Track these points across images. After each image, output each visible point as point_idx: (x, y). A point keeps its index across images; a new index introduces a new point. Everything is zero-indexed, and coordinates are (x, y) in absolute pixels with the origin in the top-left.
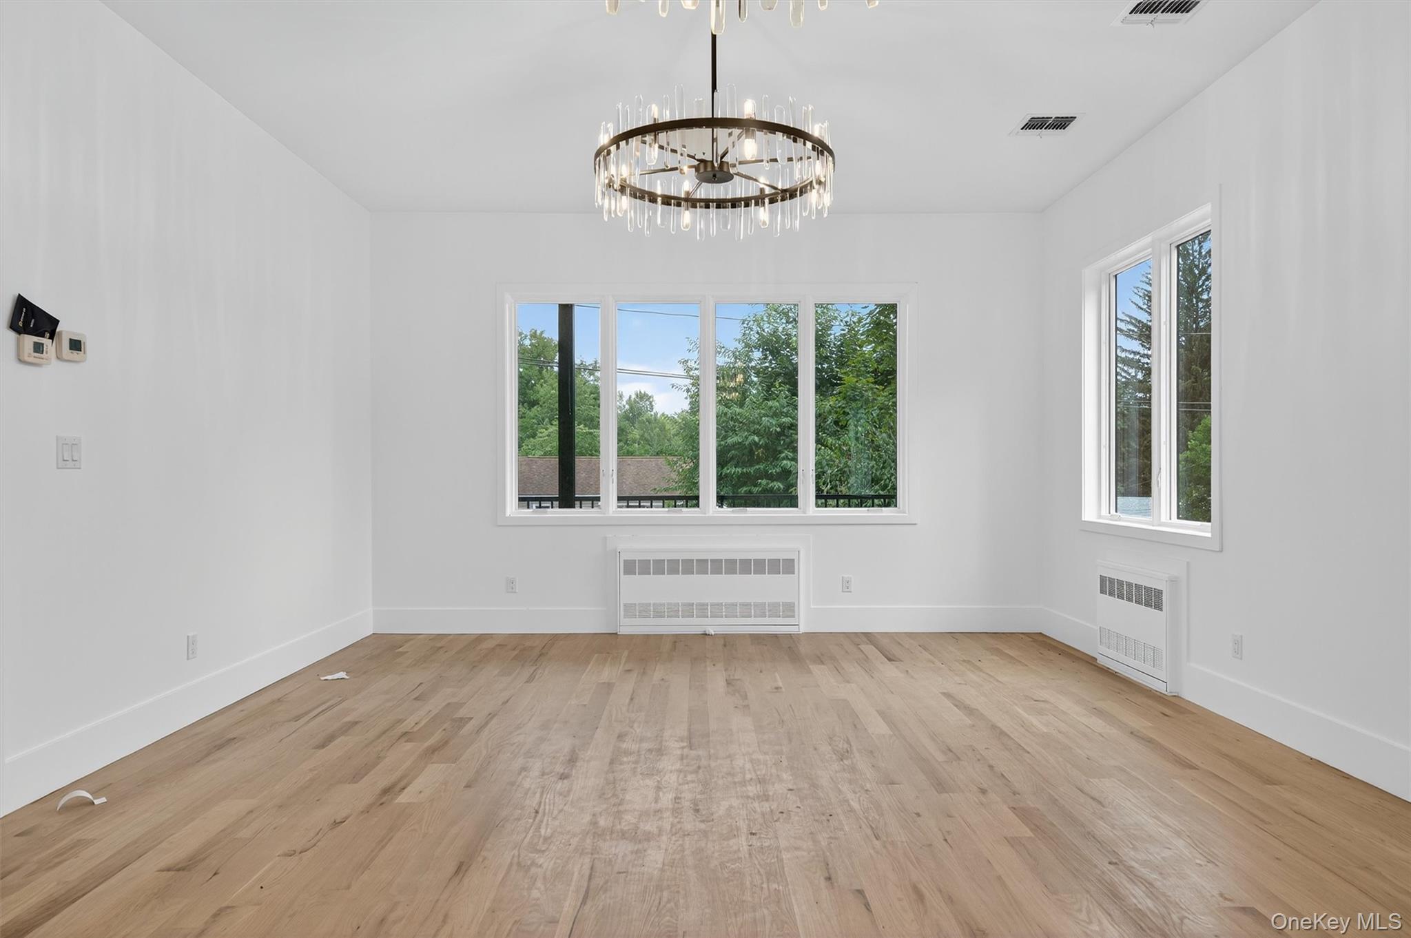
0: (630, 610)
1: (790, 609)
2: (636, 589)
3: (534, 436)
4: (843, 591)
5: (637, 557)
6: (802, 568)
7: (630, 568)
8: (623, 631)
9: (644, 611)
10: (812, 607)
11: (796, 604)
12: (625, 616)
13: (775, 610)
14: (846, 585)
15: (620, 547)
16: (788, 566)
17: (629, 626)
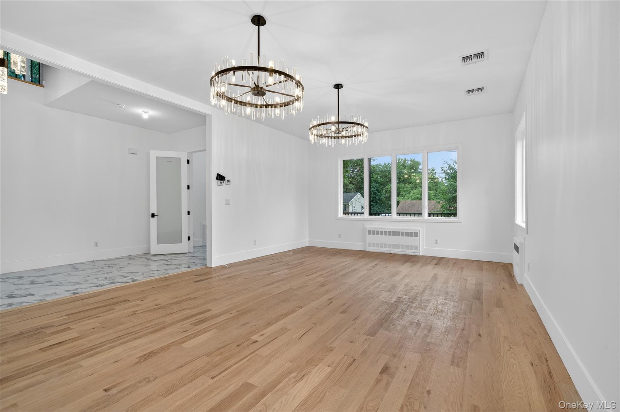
0: (370, 245)
1: (417, 248)
2: (371, 239)
3: (409, 194)
4: (435, 244)
5: (371, 230)
6: (421, 235)
7: (370, 232)
8: (367, 250)
9: (373, 245)
10: (424, 248)
11: (419, 246)
12: (368, 246)
13: (412, 247)
14: (436, 241)
15: (367, 227)
16: (416, 235)
17: (369, 249)
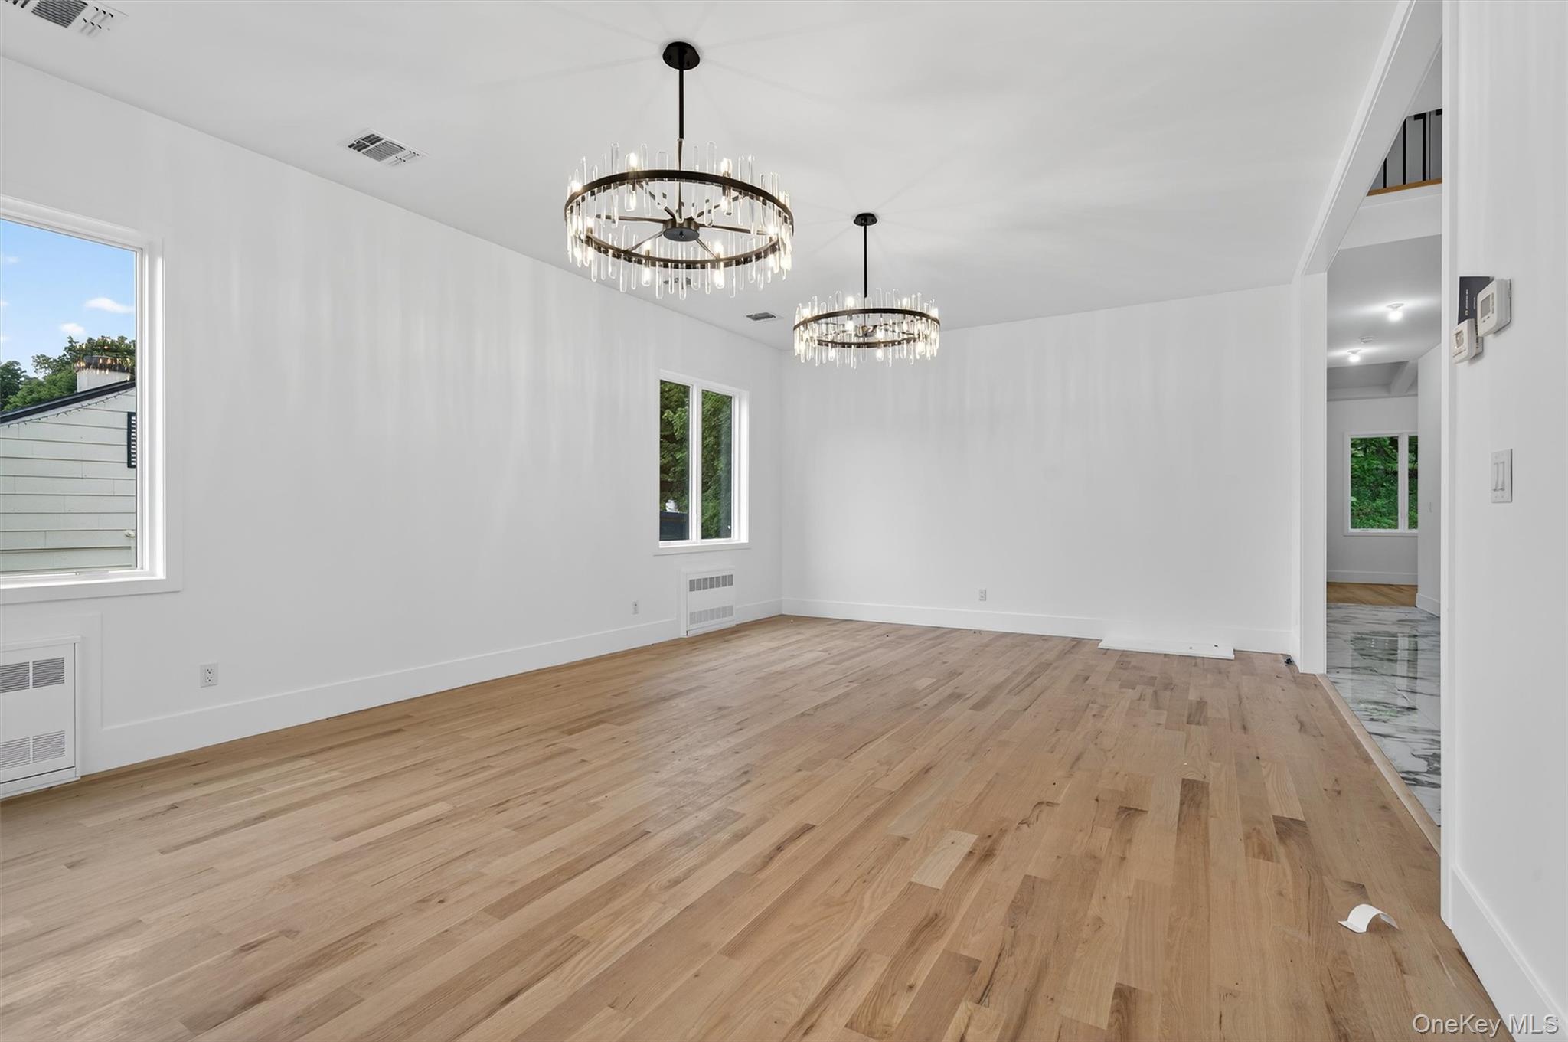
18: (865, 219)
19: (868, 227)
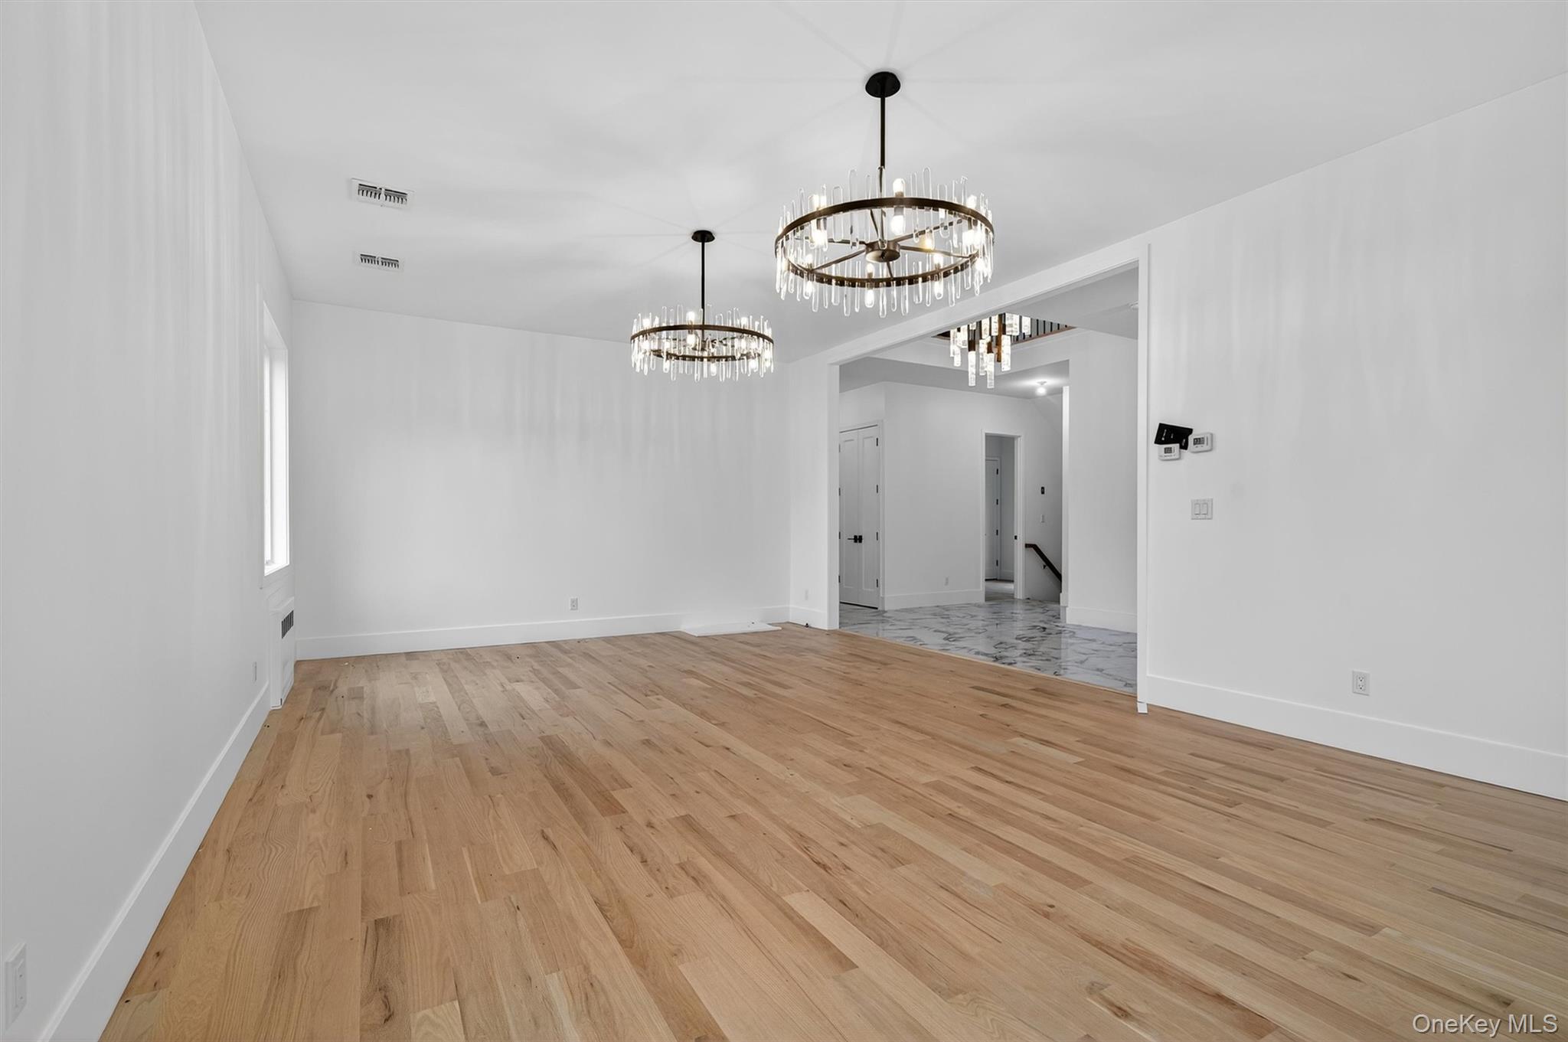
18: (703, 237)
19: (706, 244)
